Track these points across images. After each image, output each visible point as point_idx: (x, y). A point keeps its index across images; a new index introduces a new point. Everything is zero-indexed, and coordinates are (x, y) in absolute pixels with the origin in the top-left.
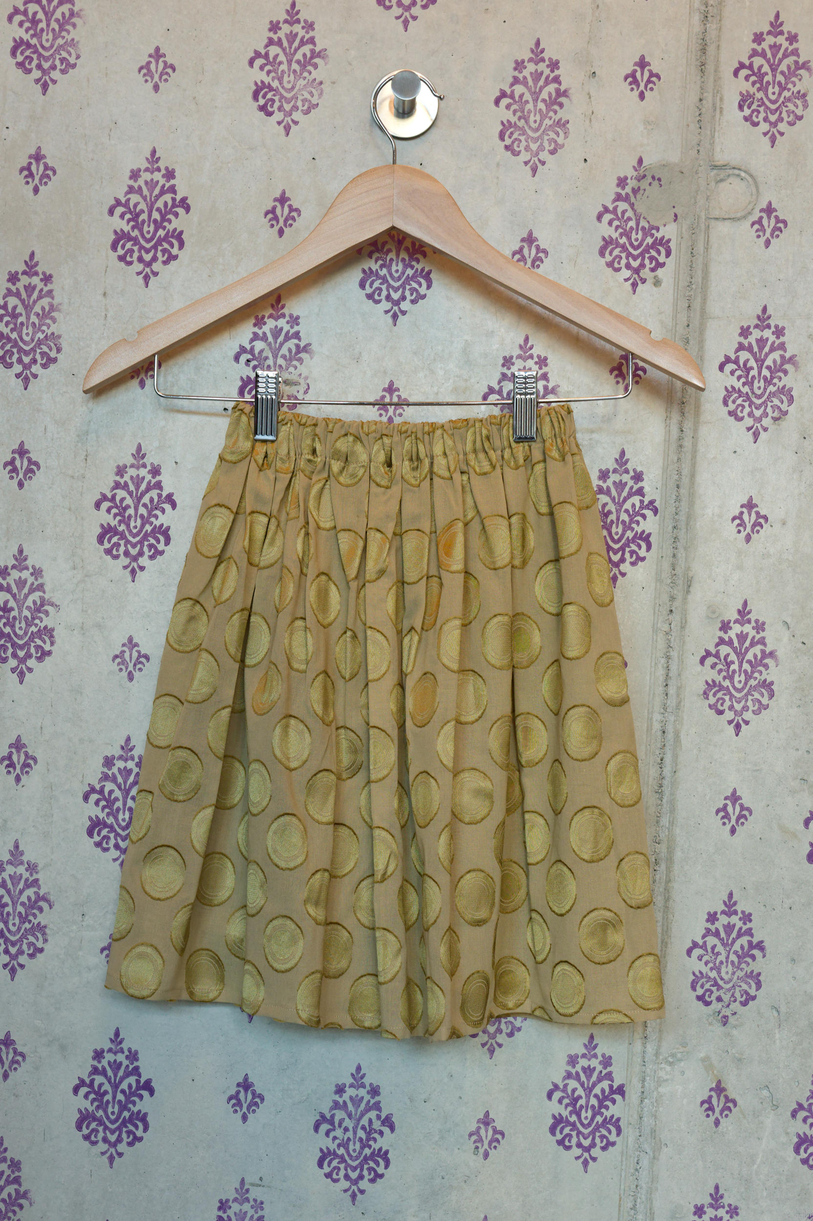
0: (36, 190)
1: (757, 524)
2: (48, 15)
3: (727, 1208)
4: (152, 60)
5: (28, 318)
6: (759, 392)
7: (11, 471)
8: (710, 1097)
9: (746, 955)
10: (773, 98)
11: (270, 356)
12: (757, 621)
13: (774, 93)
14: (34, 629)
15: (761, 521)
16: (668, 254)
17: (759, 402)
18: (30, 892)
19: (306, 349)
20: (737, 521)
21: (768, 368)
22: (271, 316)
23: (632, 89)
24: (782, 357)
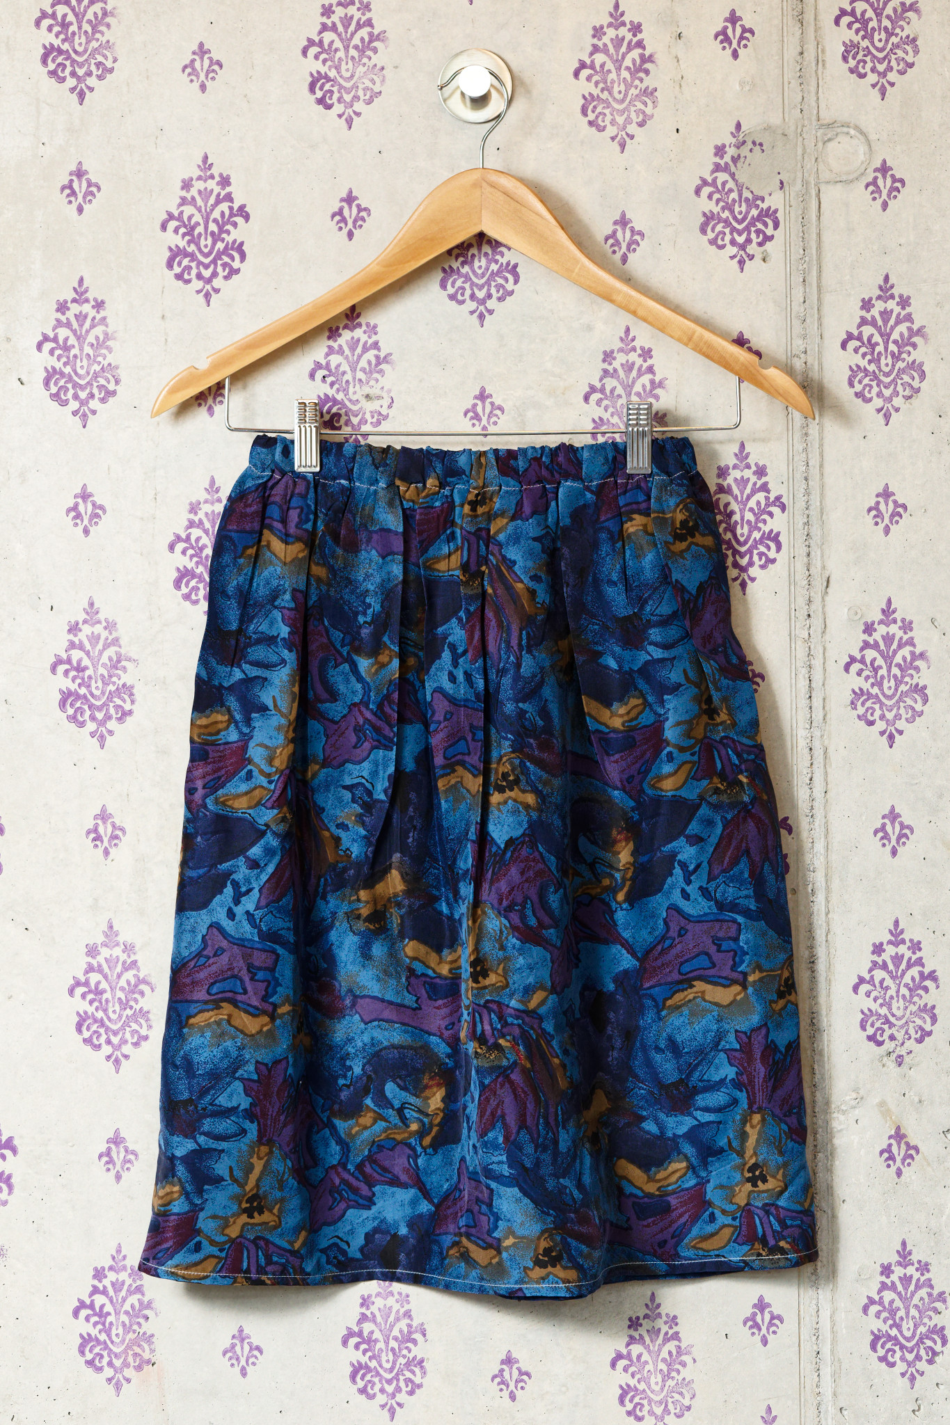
0: (80, 210)
1: (895, 514)
2: (79, 17)
3: (916, 1265)
4: (196, 57)
5: (81, 350)
6: (887, 370)
7: (75, 518)
8: (890, 1145)
9: (918, 987)
10: (880, 45)
11: (347, 369)
12: (903, 620)
13: (880, 40)
14: (112, 688)
15: (900, 510)
16: (776, 226)
17: (887, 380)
18: (129, 975)
19: (386, 359)
20: (874, 513)
21: (895, 342)
22: (346, 327)
23: (724, 48)
24: (909, 329)
